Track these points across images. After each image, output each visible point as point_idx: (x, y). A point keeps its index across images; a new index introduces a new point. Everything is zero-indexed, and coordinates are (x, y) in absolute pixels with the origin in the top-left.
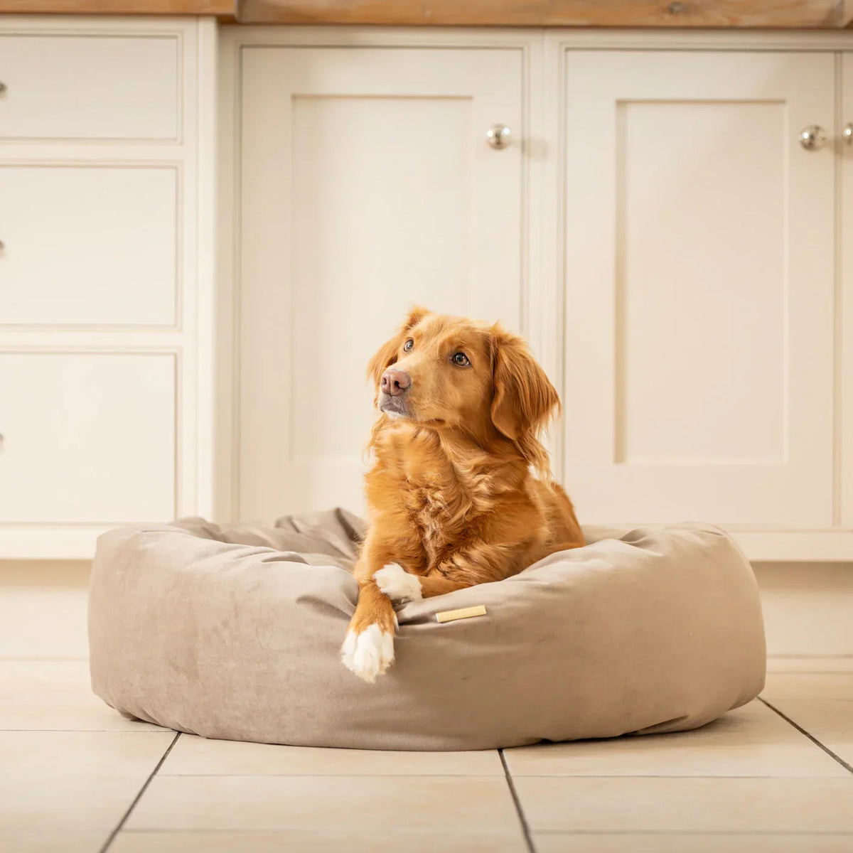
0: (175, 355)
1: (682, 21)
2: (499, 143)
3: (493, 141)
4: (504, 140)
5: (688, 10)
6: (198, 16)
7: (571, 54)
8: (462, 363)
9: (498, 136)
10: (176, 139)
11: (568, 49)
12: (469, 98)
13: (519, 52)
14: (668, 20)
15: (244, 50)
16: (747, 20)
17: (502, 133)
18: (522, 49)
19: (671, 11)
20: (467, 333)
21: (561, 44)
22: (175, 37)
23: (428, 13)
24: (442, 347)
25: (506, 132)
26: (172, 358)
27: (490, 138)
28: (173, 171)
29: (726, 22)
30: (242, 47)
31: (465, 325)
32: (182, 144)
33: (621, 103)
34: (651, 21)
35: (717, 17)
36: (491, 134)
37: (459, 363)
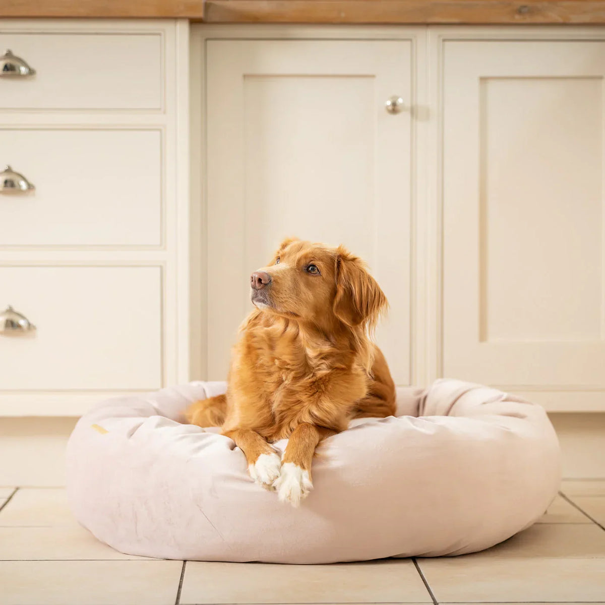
0: (161, 267)
1: (528, 20)
2: (394, 109)
3: (390, 108)
4: (398, 108)
5: (532, 12)
6: (175, 19)
7: (447, 43)
8: (315, 272)
9: (394, 104)
10: (160, 109)
11: (444, 40)
12: (373, 76)
13: (409, 43)
14: (518, 18)
15: (209, 42)
16: (575, 19)
17: (397, 102)
18: (411, 40)
19: (519, 12)
20: (318, 251)
21: (439, 36)
22: (159, 34)
23: (343, 15)
24: (299, 261)
25: (400, 101)
26: (158, 269)
27: (388, 106)
28: (158, 133)
29: (560, 20)
30: (207, 40)
31: (318, 246)
32: (165, 113)
33: (484, 80)
34: (506, 19)
35: (554, 16)
36: (389, 103)
37: (313, 272)
